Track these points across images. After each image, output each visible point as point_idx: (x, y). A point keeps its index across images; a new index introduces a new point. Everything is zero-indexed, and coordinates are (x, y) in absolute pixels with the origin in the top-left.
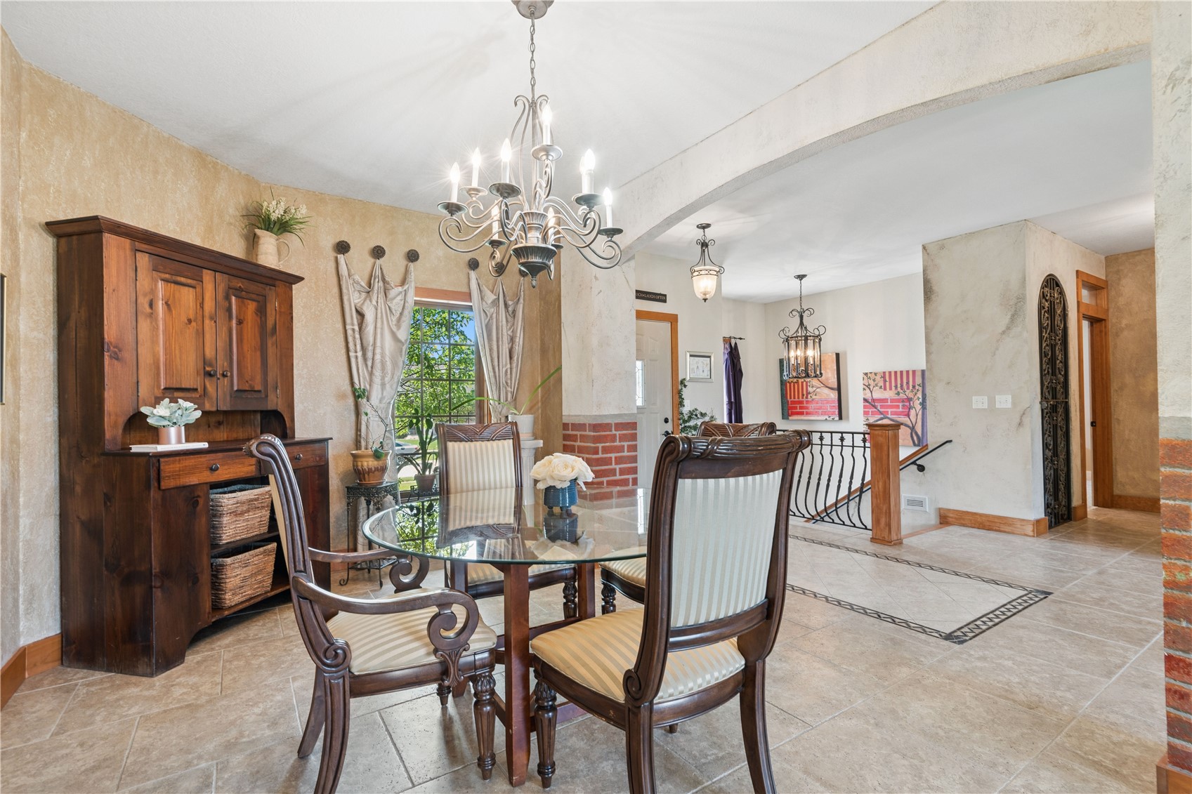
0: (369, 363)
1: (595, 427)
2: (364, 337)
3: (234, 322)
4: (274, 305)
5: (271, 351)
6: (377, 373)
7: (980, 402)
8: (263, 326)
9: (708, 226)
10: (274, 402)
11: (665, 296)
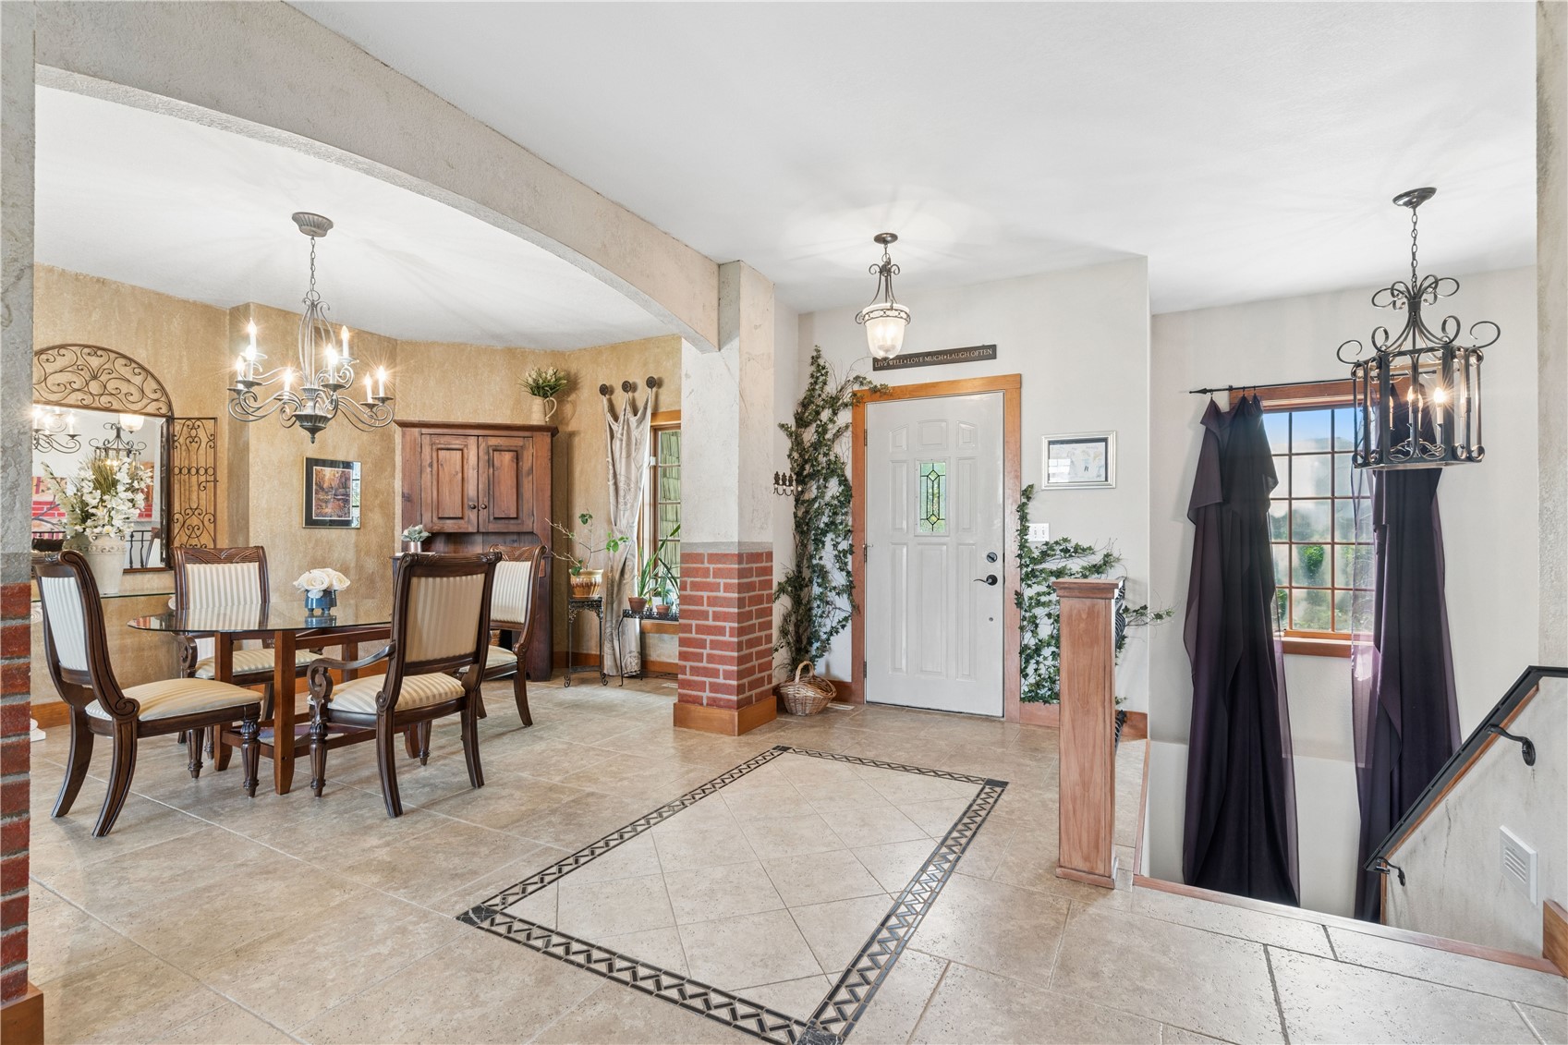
0: (618, 491)
2: (615, 467)
3: (492, 469)
4: (531, 451)
5: (527, 488)
8: (519, 470)
10: (530, 526)
11: (994, 347)
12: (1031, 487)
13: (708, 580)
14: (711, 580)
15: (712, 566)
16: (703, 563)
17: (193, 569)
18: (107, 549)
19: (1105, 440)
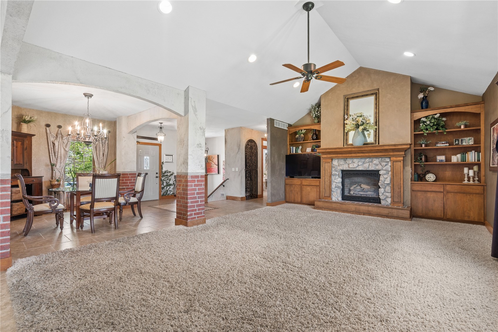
0: (56, 157)
1: (123, 174)
2: (55, 150)
3: (15, 147)
4: (26, 142)
5: (25, 154)
6: (59, 160)
7: (233, 170)
8: (23, 148)
9: (162, 123)
10: (26, 167)
12: (163, 162)
19: (173, 155)
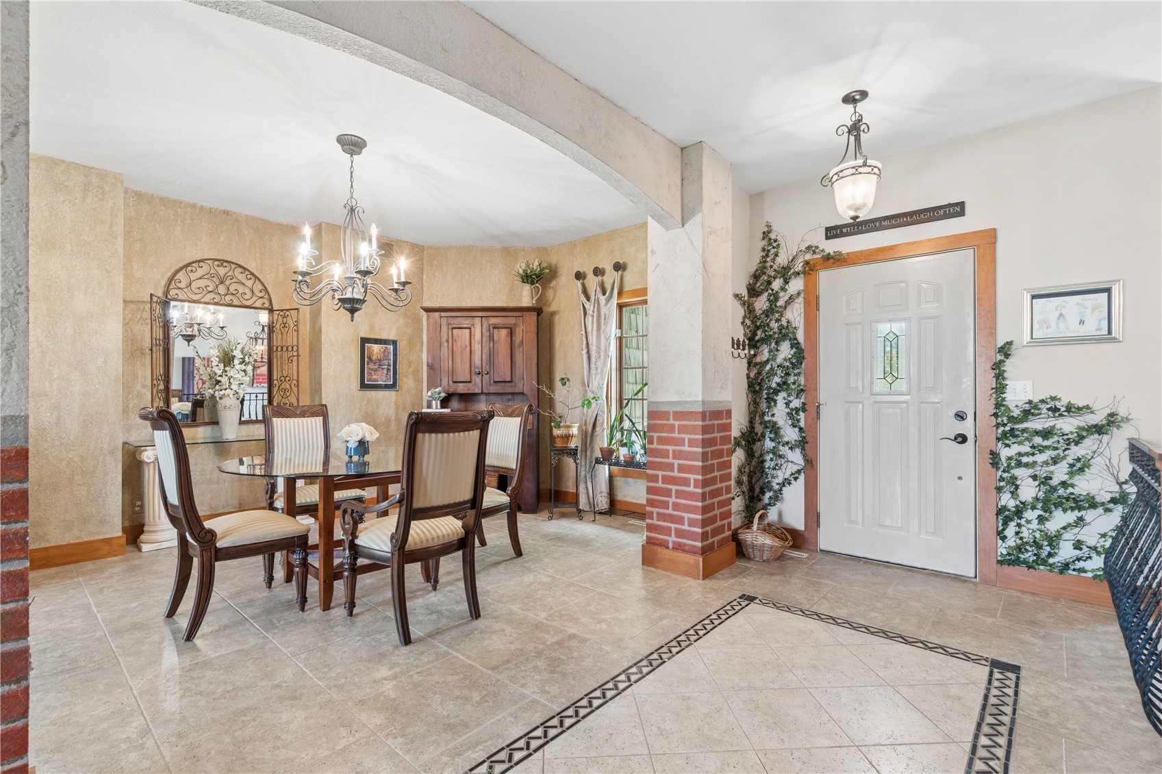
0: (590, 358)
2: (588, 339)
4: (521, 328)
5: (518, 357)
8: (512, 343)
10: (522, 388)
11: (962, 205)
12: (1010, 343)
13: (673, 435)
14: (676, 435)
15: (677, 423)
16: (668, 419)
17: (277, 421)
18: (228, 406)
19: (1108, 291)
